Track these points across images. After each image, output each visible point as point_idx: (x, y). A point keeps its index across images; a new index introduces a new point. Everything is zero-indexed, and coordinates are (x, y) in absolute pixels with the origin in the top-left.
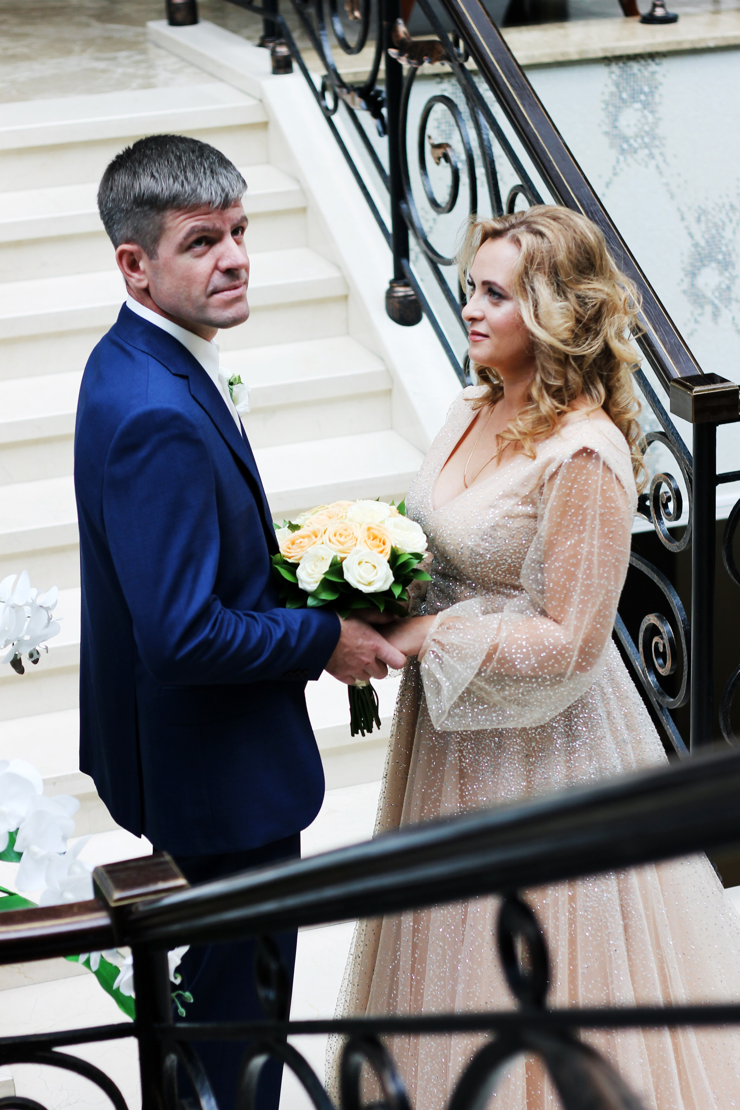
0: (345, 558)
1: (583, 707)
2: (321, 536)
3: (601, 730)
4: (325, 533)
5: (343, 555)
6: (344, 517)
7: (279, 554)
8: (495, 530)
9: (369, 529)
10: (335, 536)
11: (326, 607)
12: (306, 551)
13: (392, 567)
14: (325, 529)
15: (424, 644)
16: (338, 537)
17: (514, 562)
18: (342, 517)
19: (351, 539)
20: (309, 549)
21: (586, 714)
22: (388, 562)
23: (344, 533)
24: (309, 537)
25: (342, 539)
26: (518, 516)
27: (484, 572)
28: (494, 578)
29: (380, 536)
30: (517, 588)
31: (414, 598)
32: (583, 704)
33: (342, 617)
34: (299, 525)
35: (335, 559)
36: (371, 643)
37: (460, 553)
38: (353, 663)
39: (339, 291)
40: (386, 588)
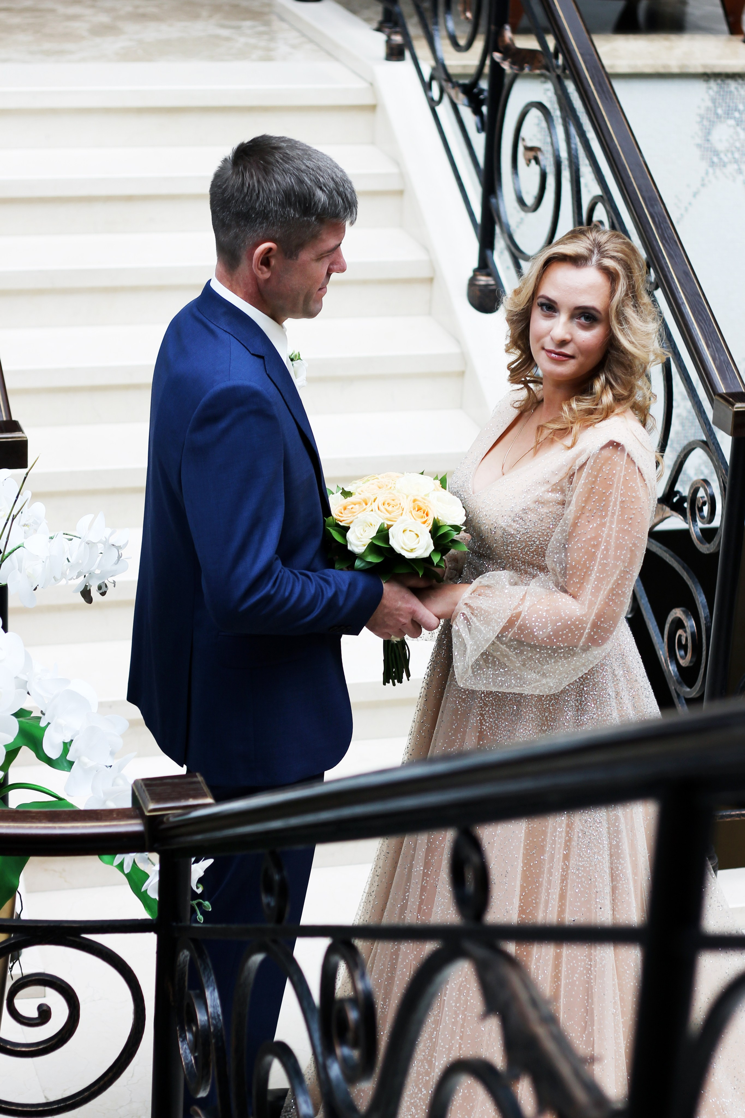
0: (392, 526)
1: (594, 685)
2: (371, 504)
3: (608, 708)
4: (374, 502)
5: (390, 523)
6: (392, 488)
7: (331, 517)
8: (526, 513)
9: (415, 501)
10: (384, 505)
12: (356, 516)
13: (432, 538)
14: (375, 497)
15: (457, 608)
16: (386, 506)
17: (541, 544)
18: (391, 488)
19: (398, 509)
20: (359, 515)
21: (596, 692)
22: (430, 532)
23: (392, 503)
24: (360, 503)
25: (390, 508)
26: (548, 502)
28: (523, 558)
29: (424, 508)
30: (543, 569)
31: (450, 568)
32: (594, 683)
34: (351, 492)
35: (383, 526)
36: (409, 605)
37: (493, 533)
38: (392, 622)
39: (425, 274)
40: (426, 555)
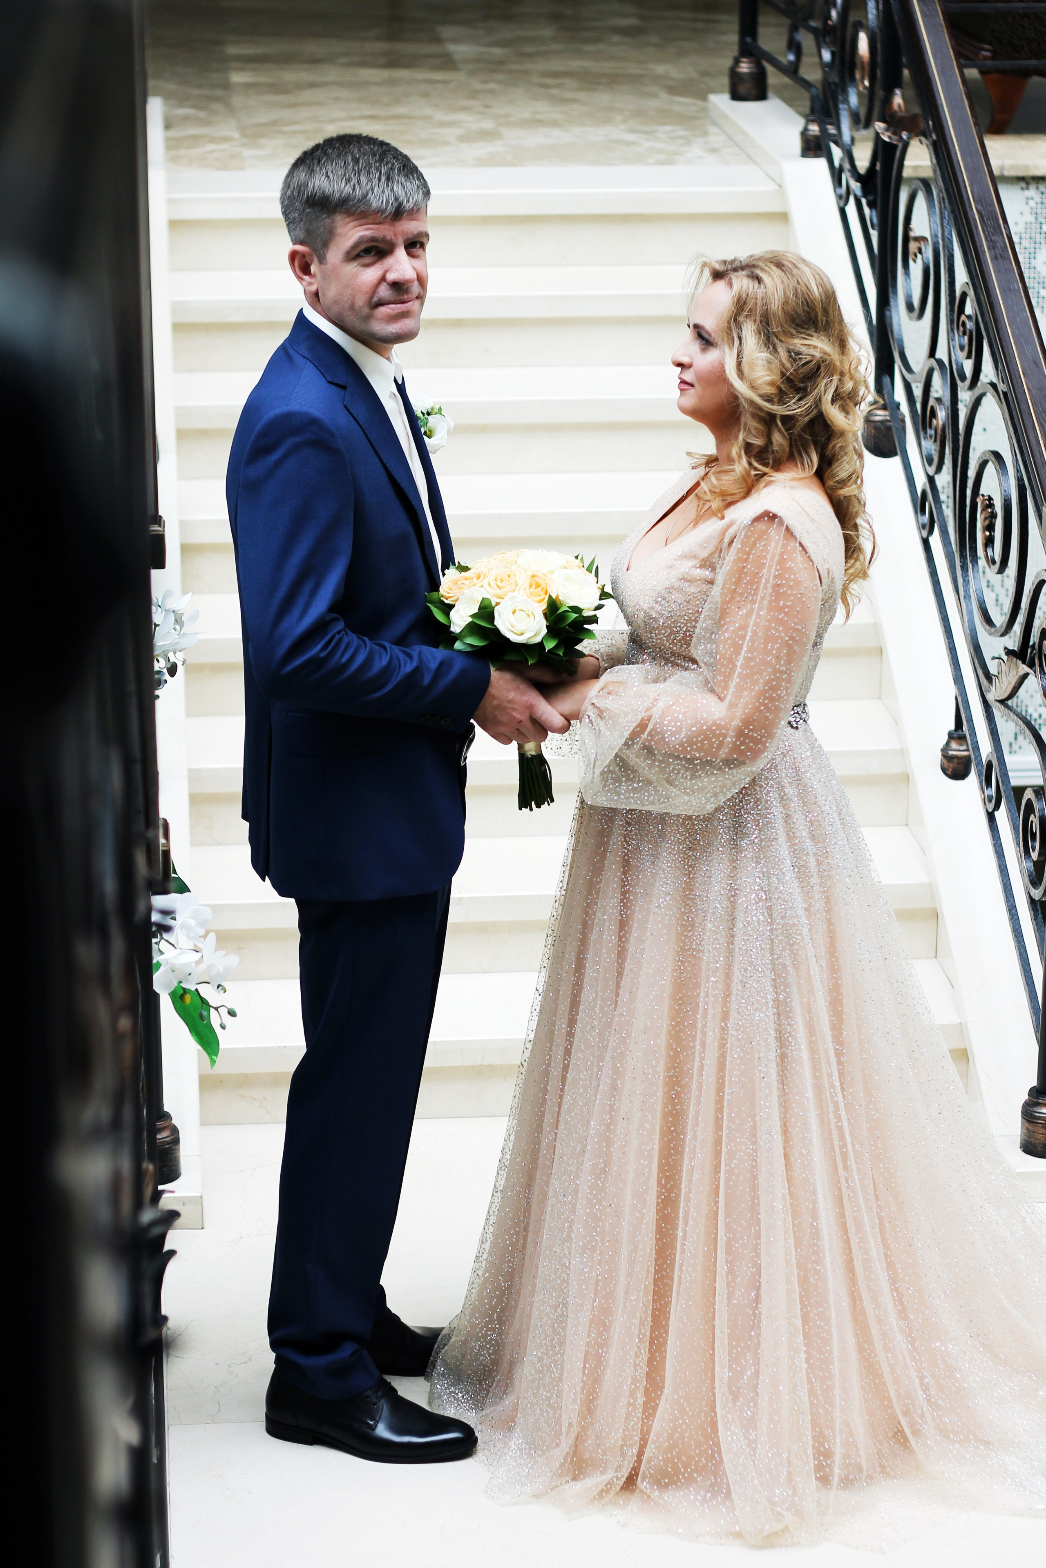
0: (500, 602)
2: (483, 580)
4: (487, 577)
5: (498, 600)
6: (512, 563)
8: (669, 592)
10: (496, 580)
11: (475, 653)
12: (464, 593)
13: (547, 618)
14: (491, 573)
15: (582, 708)
17: (689, 631)
19: (511, 584)
22: (544, 612)
23: (507, 578)
24: (473, 579)
25: (502, 584)
26: (696, 580)
27: (659, 639)
29: (543, 585)
30: (690, 659)
33: (494, 666)
34: (469, 567)
35: (489, 601)
36: (525, 698)
37: (636, 616)
38: (504, 718)
40: (536, 640)
